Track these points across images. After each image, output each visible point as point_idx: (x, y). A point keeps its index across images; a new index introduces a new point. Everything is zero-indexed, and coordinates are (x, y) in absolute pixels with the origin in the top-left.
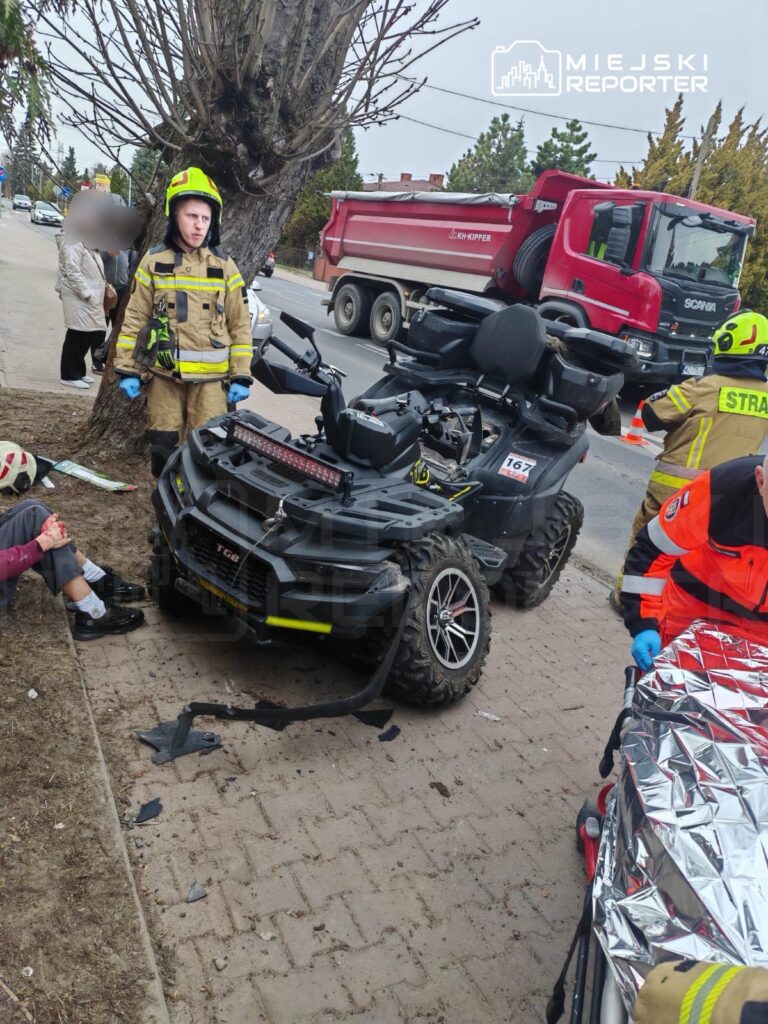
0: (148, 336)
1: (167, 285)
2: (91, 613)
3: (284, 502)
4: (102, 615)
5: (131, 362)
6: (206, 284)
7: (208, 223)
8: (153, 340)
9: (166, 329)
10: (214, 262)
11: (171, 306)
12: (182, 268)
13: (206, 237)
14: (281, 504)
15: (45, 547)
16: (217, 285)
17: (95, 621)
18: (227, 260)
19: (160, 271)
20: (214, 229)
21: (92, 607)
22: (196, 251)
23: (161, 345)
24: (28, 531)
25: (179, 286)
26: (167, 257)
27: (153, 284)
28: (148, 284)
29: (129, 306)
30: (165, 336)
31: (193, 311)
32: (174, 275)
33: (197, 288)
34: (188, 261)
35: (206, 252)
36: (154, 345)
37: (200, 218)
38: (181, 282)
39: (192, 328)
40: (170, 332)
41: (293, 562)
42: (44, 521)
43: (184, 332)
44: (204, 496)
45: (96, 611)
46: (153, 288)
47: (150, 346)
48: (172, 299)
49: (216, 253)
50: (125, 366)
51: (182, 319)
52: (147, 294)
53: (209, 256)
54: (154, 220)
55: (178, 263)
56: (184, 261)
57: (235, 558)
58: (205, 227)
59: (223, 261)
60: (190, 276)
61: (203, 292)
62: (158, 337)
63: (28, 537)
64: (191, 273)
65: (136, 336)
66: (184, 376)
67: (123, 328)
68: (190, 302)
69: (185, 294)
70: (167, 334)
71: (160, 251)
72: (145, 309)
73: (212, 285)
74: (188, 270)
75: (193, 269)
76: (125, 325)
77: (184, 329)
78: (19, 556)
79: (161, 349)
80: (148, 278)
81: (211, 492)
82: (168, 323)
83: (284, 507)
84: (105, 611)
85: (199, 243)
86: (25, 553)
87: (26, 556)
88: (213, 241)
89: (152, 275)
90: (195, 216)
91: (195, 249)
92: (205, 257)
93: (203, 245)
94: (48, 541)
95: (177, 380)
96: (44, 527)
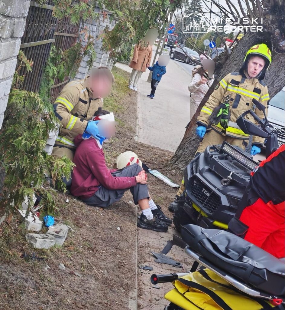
0: (219, 111)
1: (233, 90)
2: (147, 217)
3: (233, 173)
4: (151, 219)
5: (206, 120)
6: (251, 94)
7: (262, 68)
8: (220, 113)
9: (227, 109)
10: (259, 86)
11: (232, 100)
12: (243, 85)
13: (259, 74)
14: (231, 174)
15: (138, 181)
16: (256, 96)
17: (147, 220)
18: (264, 87)
19: (232, 83)
20: (263, 72)
21: (148, 214)
22: (252, 79)
23: (223, 116)
24: (133, 173)
25: (239, 92)
26: (238, 78)
27: (227, 88)
28: (225, 87)
29: (212, 94)
30: (226, 112)
31: (241, 105)
32: (238, 87)
33: (247, 95)
34: (247, 83)
35: (257, 80)
36: (220, 116)
37: (258, 65)
38: (240, 90)
39: (238, 112)
40: (229, 111)
41: (229, 197)
42: (140, 171)
43: (233, 113)
44: (203, 169)
45: (149, 216)
46: (226, 90)
47: (218, 115)
48: (233, 97)
49: (261, 83)
50: (203, 120)
51: (235, 107)
52: (223, 91)
53: (257, 83)
54: (228, 61)
55: (242, 82)
56: (245, 82)
57: (208, 194)
58: (259, 69)
59: (263, 86)
60: (245, 89)
61: (249, 97)
62: (223, 112)
63: (133, 175)
64: (246, 88)
65: (213, 109)
66: (227, 133)
67: (206, 104)
68: (241, 100)
69: (240, 96)
70: (227, 112)
71: (236, 75)
72: (219, 98)
73: (254, 95)
74: (246, 86)
75: (248, 86)
76: (208, 103)
77: (234, 111)
78: (127, 181)
79: (223, 118)
80: (226, 84)
81: (207, 168)
82: (229, 107)
83: (232, 175)
84: (152, 218)
85: (255, 76)
86: (130, 180)
87: (130, 181)
88: (261, 77)
89: (228, 84)
90: (256, 64)
91: (252, 78)
92: (255, 83)
93: (256, 77)
94: (139, 179)
95: (223, 134)
96: (139, 173)
